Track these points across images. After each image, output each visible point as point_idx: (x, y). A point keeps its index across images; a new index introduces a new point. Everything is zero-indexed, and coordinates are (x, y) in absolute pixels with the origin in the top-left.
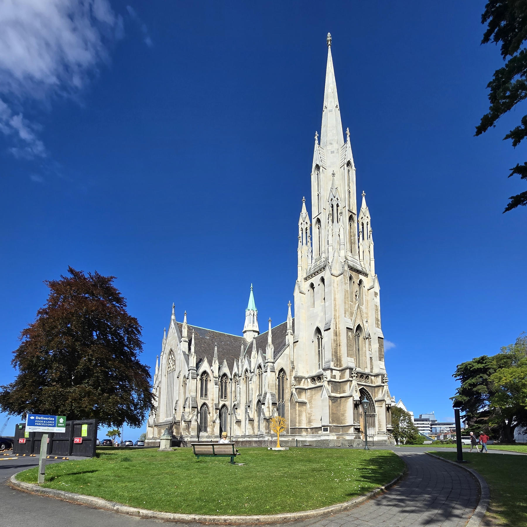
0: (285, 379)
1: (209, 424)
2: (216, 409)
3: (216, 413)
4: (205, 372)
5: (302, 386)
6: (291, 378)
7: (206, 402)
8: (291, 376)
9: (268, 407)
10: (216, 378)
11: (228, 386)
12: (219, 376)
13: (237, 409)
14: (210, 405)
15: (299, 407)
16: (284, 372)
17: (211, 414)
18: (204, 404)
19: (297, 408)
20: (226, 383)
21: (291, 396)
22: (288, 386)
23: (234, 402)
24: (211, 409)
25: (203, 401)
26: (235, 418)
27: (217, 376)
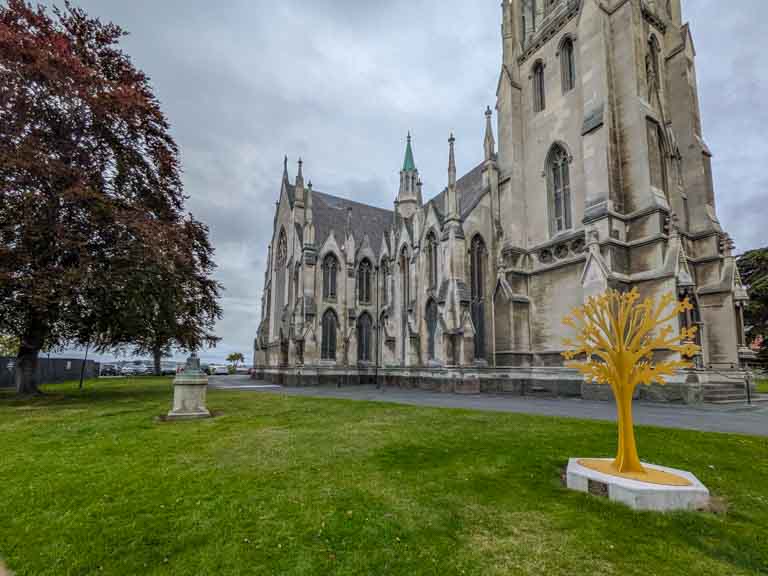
0: (483, 255)
1: (338, 345)
2: (350, 318)
3: (351, 325)
4: (331, 254)
5: (518, 268)
6: (494, 253)
7: (334, 306)
8: (494, 248)
9: (452, 311)
10: (351, 264)
11: (371, 280)
12: (356, 261)
13: (387, 317)
14: (340, 312)
15: (514, 311)
16: (482, 242)
17: (342, 328)
18: (330, 310)
19: (512, 313)
20: (368, 274)
21: (497, 289)
22: (490, 269)
23: (382, 306)
24: (341, 319)
25: (329, 305)
26: (384, 335)
27: (353, 261)
